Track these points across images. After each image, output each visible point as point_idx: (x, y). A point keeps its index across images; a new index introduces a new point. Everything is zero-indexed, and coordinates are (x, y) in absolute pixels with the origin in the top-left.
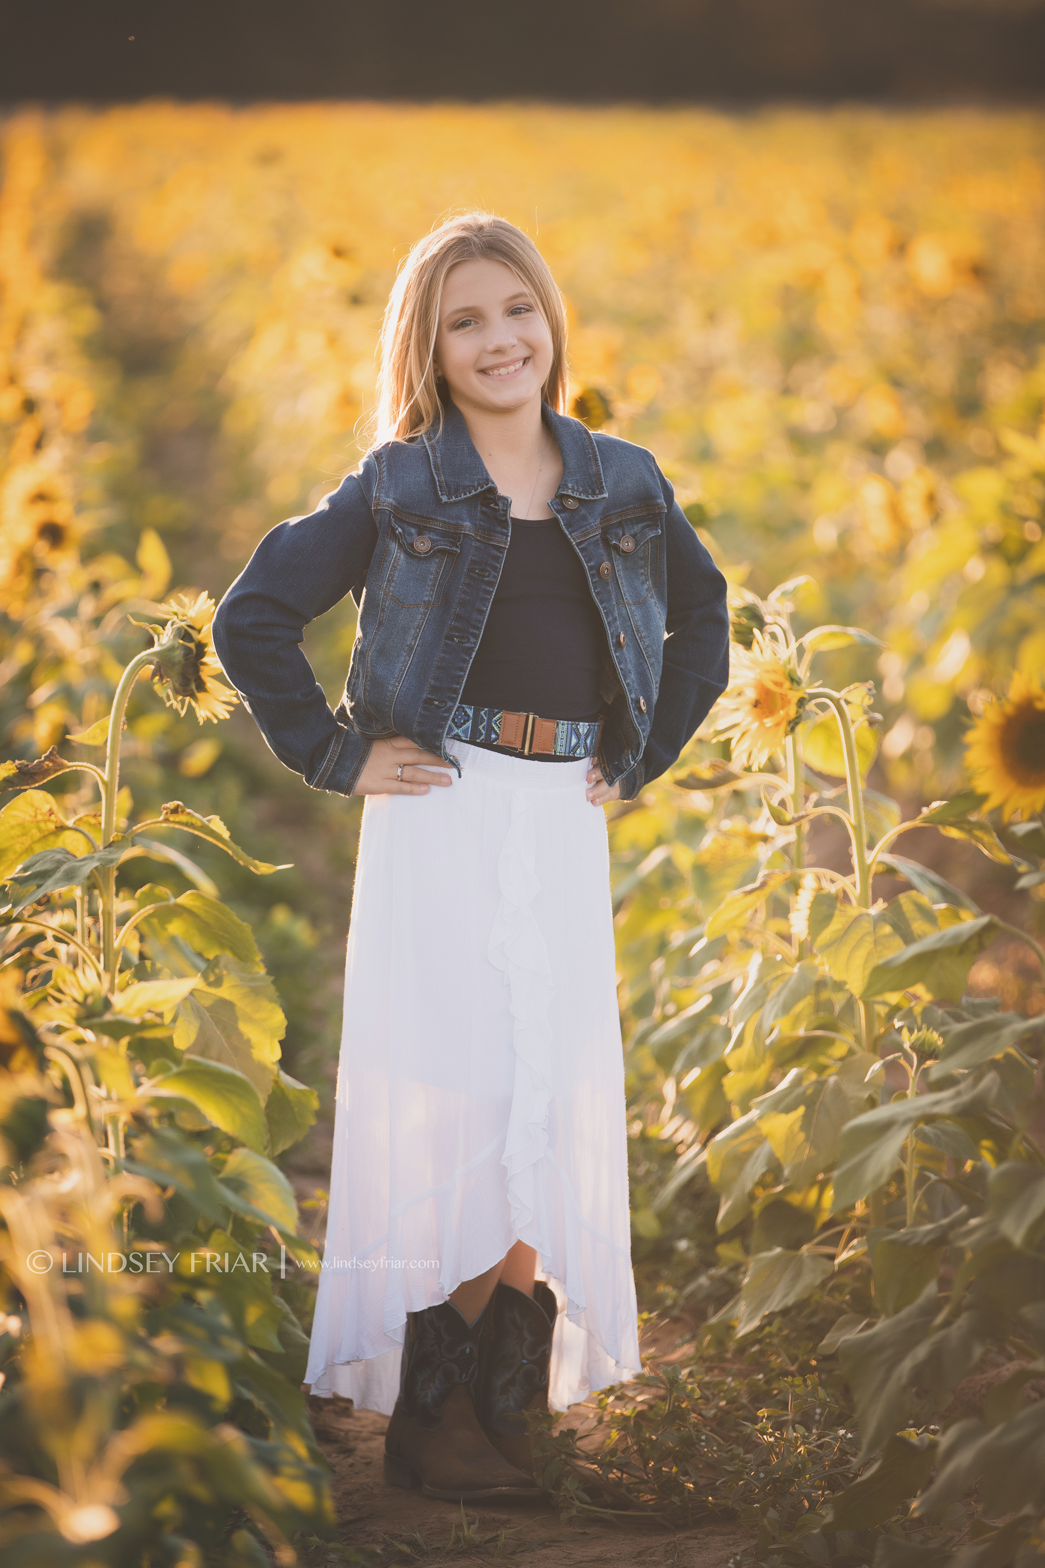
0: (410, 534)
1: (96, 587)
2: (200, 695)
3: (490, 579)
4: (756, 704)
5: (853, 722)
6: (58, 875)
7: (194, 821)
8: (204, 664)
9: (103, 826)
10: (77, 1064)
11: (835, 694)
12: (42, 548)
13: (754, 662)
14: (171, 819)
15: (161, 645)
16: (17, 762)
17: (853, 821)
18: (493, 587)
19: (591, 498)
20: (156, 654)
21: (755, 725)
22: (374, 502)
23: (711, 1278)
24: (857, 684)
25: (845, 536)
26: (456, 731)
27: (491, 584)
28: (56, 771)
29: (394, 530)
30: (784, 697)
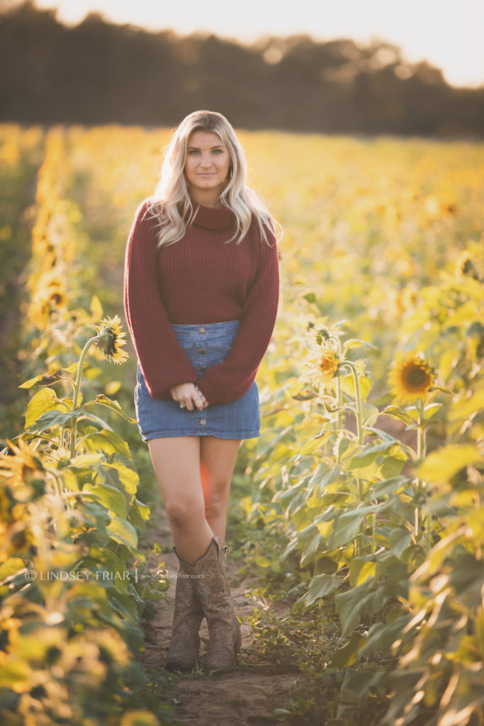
1: (74, 318)
2: (114, 354)
4: (322, 366)
5: (359, 375)
6: (55, 420)
7: (108, 402)
8: (117, 342)
9: (73, 402)
10: (57, 478)
11: (352, 363)
12: (53, 302)
13: (322, 349)
14: (100, 401)
15: (100, 336)
17: (357, 412)
20: (98, 338)
21: (321, 374)
23: (299, 588)
25: (381, 314)
28: (57, 381)
30: (332, 363)
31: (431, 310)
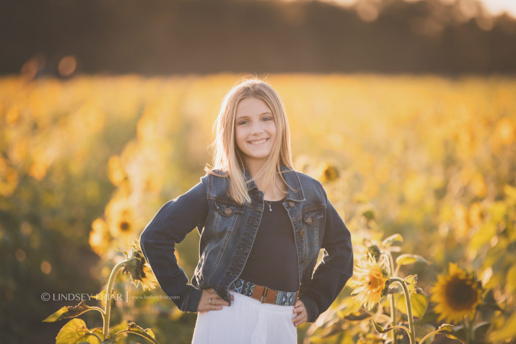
0: (224, 208)
2: (143, 279)
3: (256, 224)
4: (370, 283)
5: (410, 291)
7: (140, 330)
8: (145, 266)
9: (104, 333)
11: (402, 280)
13: (369, 266)
14: (131, 330)
15: (128, 259)
16: (69, 307)
17: (410, 332)
18: (257, 227)
19: (299, 201)
20: (126, 262)
21: (369, 292)
22: (208, 196)
24: (410, 276)
26: (236, 289)
27: (256, 226)
28: (84, 310)
29: (216, 207)
30: (380, 280)
31: (498, 224)
